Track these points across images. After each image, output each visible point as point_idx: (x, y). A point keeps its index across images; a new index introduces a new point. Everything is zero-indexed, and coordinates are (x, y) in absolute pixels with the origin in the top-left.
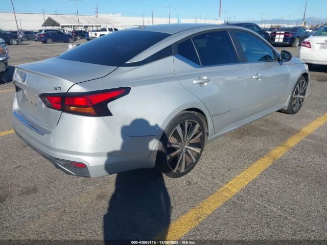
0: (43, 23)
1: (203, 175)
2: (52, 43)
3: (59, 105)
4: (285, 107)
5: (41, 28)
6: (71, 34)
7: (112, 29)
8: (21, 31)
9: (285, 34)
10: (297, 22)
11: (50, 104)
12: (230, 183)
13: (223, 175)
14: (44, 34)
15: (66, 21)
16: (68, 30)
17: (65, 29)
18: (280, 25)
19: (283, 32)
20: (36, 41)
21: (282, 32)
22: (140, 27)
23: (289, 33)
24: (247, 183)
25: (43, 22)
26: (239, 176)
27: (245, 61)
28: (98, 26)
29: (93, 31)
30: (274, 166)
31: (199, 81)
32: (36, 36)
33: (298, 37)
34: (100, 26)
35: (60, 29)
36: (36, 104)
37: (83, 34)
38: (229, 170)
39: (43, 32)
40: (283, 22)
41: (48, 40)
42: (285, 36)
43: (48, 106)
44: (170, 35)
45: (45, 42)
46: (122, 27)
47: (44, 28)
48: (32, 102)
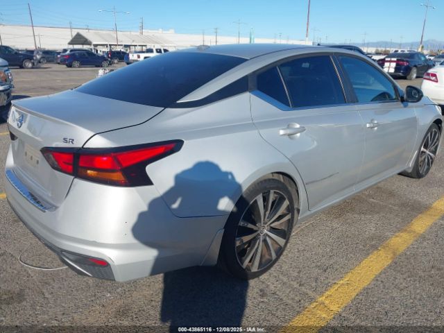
0: (69, 41)
1: (285, 279)
2: (79, 67)
3: (71, 167)
4: (409, 168)
5: (66, 47)
6: (105, 56)
7: (160, 50)
8: (39, 50)
9: (397, 62)
10: (412, 44)
11: (56, 163)
12: (328, 293)
13: (316, 280)
14: (69, 55)
15: (101, 38)
16: (102, 51)
17: (99, 48)
18: (388, 49)
19: (395, 59)
20: (59, 63)
21: (393, 59)
22: (199, 48)
23: (403, 61)
24: (354, 295)
25: (69, 39)
26: (341, 282)
27: (354, 101)
28: (142, 46)
29: (136, 52)
30: (395, 265)
31: (289, 131)
32: (58, 58)
33: (415, 66)
34: (145, 46)
35: (91, 49)
36: (38, 162)
37: (122, 56)
38: (325, 271)
39: (68, 52)
40: (392, 45)
41: (74, 63)
42: (397, 65)
43: (54, 168)
44: (246, 60)
45: (70, 66)
46: (175, 47)
47: (71, 47)
48: (32, 157)
